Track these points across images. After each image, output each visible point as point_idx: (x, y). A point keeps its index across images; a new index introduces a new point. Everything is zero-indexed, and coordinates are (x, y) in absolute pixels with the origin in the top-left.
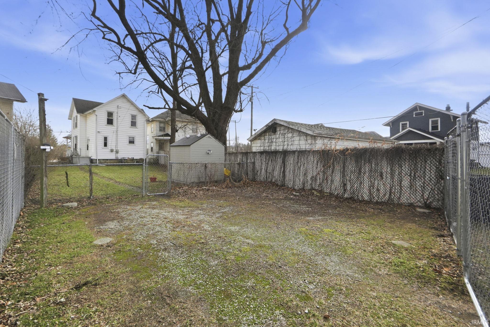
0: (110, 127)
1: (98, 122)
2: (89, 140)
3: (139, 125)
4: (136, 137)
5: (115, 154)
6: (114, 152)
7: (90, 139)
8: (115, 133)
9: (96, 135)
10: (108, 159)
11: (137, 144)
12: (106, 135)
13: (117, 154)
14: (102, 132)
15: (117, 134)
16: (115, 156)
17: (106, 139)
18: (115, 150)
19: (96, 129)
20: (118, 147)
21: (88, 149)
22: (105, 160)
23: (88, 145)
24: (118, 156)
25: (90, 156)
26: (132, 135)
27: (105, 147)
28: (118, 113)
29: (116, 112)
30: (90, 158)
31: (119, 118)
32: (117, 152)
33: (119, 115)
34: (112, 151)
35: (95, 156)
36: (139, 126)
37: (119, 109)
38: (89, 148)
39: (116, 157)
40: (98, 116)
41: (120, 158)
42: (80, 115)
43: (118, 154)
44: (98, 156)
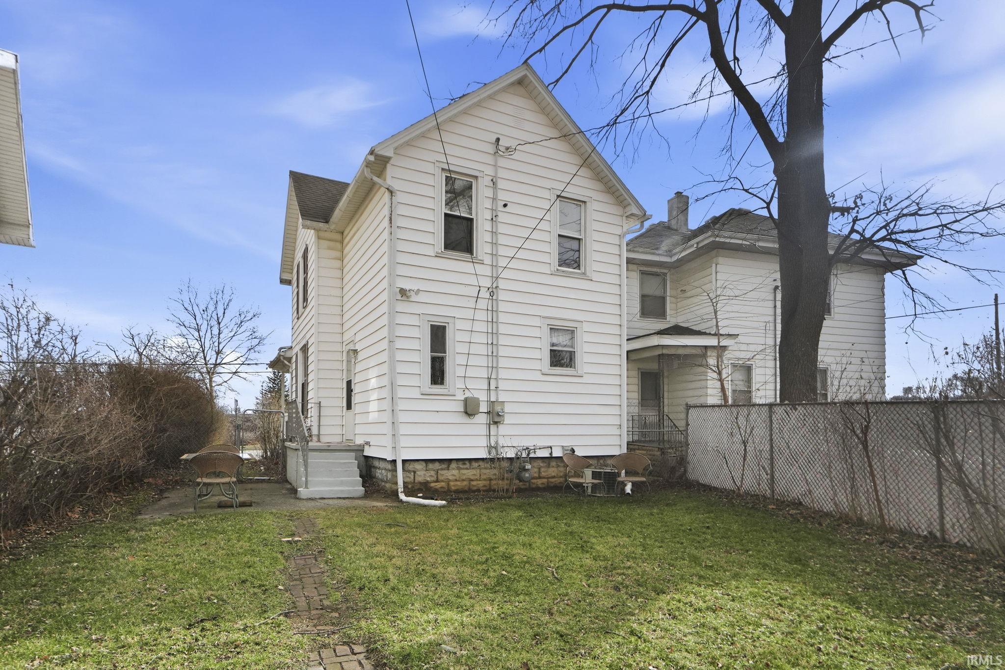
0: (457, 264)
1: (401, 234)
2: (355, 352)
3: (596, 257)
4: (586, 327)
5: (483, 430)
6: (482, 419)
7: (358, 347)
8: (483, 304)
9: (393, 313)
10: (450, 461)
11: (587, 369)
12: (439, 314)
13: (493, 427)
14: (421, 298)
15: (494, 311)
16: (484, 442)
17: (438, 335)
18: (483, 408)
19: (393, 275)
20: (502, 385)
21: (349, 406)
22: (437, 465)
23: (349, 383)
24: (502, 442)
25: (359, 441)
26: (565, 315)
27: (437, 389)
28: (501, 184)
29: (487, 181)
30: (359, 449)
31: (502, 217)
32: (495, 418)
33: (503, 196)
34: (469, 409)
35: (387, 441)
36: (596, 267)
37: (502, 162)
38: (355, 399)
39: (490, 448)
40: (399, 197)
41: (511, 454)
42: (317, 230)
43: (502, 429)
44: (403, 442)
